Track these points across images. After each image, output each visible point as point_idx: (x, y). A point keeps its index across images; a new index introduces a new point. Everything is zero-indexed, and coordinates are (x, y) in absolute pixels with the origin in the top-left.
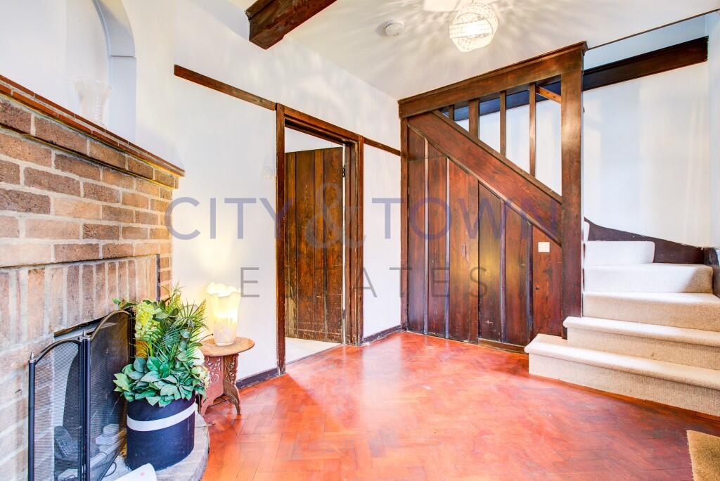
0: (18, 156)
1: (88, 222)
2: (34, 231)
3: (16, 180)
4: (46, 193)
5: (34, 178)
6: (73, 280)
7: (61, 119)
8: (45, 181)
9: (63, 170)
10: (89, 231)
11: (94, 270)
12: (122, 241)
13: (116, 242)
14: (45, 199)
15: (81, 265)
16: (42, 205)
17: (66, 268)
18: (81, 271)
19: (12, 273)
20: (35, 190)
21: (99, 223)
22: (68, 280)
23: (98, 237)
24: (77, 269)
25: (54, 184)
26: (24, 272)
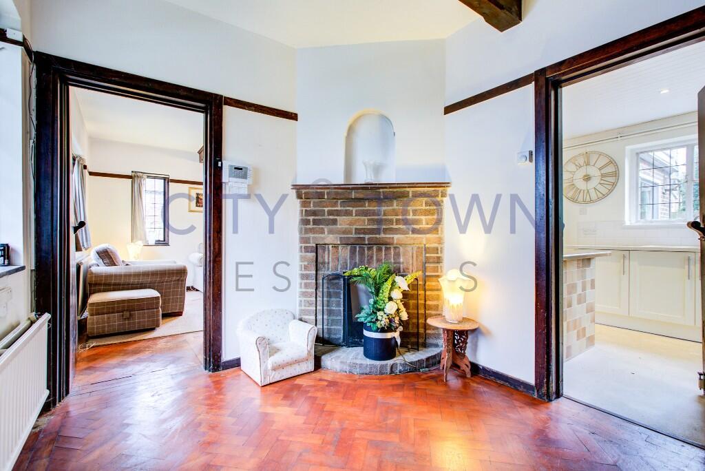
0: (324, 207)
1: (358, 227)
2: (330, 232)
3: (324, 215)
4: (336, 217)
5: (330, 213)
6: (353, 252)
7: (335, 188)
8: (335, 213)
9: (344, 207)
10: (358, 231)
11: (366, 249)
12: (382, 235)
13: (378, 236)
14: (336, 220)
15: (358, 247)
16: (334, 222)
17: (349, 247)
18: (358, 249)
19: (327, 246)
20: (331, 217)
21: (365, 227)
22: (350, 252)
23: (364, 233)
24: (355, 248)
25: (338, 213)
26: (330, 246)
